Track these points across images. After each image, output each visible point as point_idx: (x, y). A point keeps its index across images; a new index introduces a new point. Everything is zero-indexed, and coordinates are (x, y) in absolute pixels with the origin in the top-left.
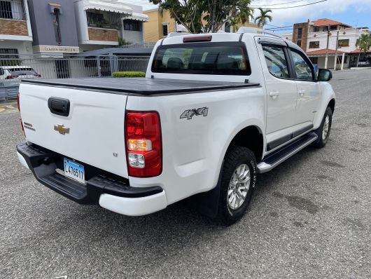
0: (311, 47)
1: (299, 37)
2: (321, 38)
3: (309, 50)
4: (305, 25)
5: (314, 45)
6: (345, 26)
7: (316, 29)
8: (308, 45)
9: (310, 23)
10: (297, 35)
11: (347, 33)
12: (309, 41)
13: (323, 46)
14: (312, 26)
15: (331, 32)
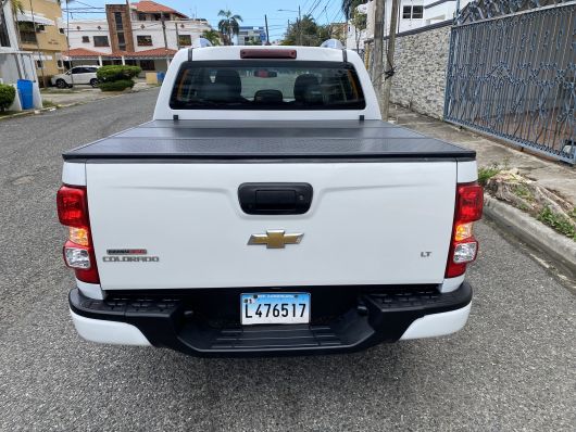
0: (140, 44)
1: (120, 27)
2: (152, 29)
3: (139, 49)
4: (124, 8)
5: (145, 41)
6: (181, 16)
7: (142, 16)
8: (136, 41)
9: (132, 7)
10: (114, 24)
11: (186, 26)
12: (135, 34)
13: (158, 43)
14: (134, 10)
15: (166, 22)
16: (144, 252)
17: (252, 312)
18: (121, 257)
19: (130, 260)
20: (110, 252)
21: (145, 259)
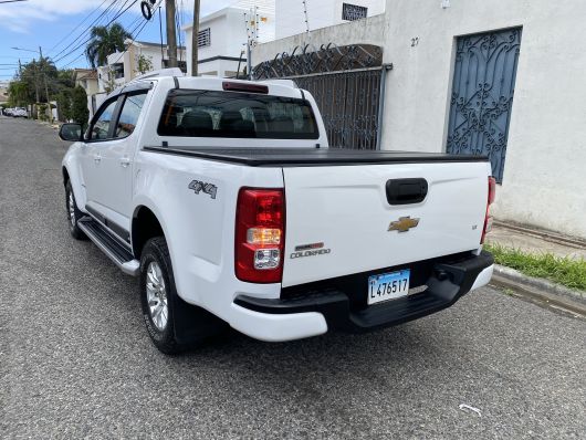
16: (321, 245)
17: (375, 293)
18: (304, 252)
19: (310, 254)
20: (298, 248)
21: (320, 252)
